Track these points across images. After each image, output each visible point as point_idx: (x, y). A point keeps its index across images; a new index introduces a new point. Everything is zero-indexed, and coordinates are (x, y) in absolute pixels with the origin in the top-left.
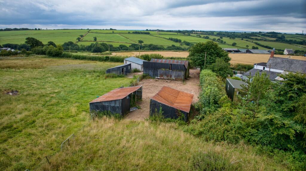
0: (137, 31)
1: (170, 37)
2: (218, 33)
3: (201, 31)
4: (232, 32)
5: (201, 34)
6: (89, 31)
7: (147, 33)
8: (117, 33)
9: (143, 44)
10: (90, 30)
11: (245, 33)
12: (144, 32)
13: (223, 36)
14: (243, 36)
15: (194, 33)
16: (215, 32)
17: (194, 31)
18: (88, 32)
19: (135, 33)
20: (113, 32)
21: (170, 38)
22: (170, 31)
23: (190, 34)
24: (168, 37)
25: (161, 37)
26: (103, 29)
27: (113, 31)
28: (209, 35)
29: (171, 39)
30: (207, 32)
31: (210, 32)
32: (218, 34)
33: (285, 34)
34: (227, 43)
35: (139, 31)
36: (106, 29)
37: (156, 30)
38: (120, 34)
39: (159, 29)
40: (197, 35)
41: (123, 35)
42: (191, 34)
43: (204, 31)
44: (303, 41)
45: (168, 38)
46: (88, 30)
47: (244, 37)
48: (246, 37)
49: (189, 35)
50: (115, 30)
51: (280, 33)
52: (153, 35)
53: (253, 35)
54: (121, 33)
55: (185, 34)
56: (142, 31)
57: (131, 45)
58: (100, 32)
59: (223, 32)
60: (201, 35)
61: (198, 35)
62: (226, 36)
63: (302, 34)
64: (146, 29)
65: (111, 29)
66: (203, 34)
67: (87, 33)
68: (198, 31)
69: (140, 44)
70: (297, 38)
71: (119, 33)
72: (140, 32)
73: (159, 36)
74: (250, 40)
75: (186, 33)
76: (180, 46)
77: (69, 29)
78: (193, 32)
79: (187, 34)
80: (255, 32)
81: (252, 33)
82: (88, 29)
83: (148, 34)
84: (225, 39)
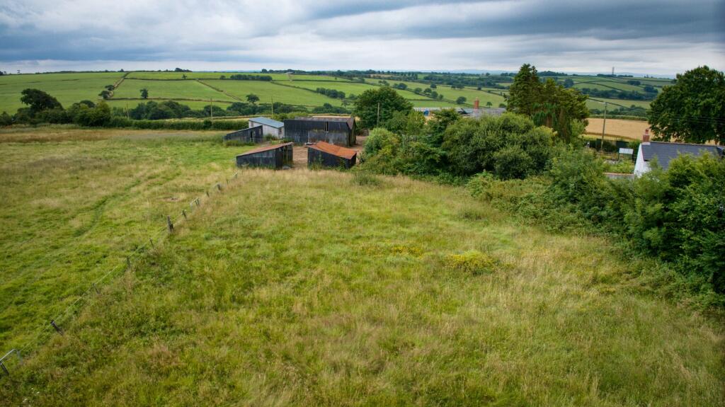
0: (242, 74)
1: (320, 87)
2: (427, 75)
3: (389, 73)
4: (458, 74)
5: (389, 79)
6: (126, 75)
7: (265, 77)
8: (194, 79)
9: (257, 103)
10: (128, 73)
11: (488, 74)
12: (258, 76)
13: (437, 83)
14: (482, 82)
15: (374, 78)
16: (420, 73)
17: (374, 72)
18: (125, 78)
19: (236, 79)
20: (184, 77)
21: (318, 89)
22: (319, 73)
23: (364, 80)
24: (314, 87)
25: (298, 88)
26: (160, 71)
27: (182, 75)
28: (406, 81)
29: (322, 92)
30: (402, 74)
31: (409, 73)
32: (426, 78)
33: (574, 75)
34: (444, 97)
35: (247, 74)
36: (167, 71)
37: (285, 72)
38: (202, 81)
39: (292, 69)
40: (380, 82)
41: (208, 83)
42: (366, 80)
43: (395, 73)
44: (611, 89)
45: (315, 89)
46: (123, 74)
47: (484, 85)
48: (489, 85)
49: (363, 82)
50: (188, 71)
51: (563, 75)
52: (280, 82)
53: (503, 79)
54: (204, 78)
55: (352, 80)
56: (251, 73)
57: (230, 105)
58: (151, 76)
59: (440, 73)
60: (388, 81)
61: (382, 81)
62: (445, 83)
63: (611, 74)
64: (261, 70)
65: (178, 70)
66: (393, 80)
67: (122, 79)
68: (383, 73)
69: (251, 103)
70: (599, 83)
71: (200, 79)
72: (249, 76)
73: (293, 85)
74: (496, 89)
75: (354, 77)
76: (343, 106)
77: (74, 72)
78: (372, 75)
79: (357, 78)
80: (509, 73)
81: (503, 75)
82: (122, 71)
83: (268, 79)
84: (441, 90)
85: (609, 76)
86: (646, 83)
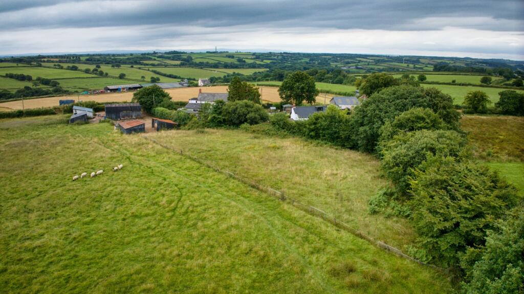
1: (7, 72)
3: (56, 56)
5: (60, 62)
13: (99, 64)
14: (131, 61)
15: (48, 61)
16: (81, 56)
17: (44, 57)
21: (7, 74)
23: (41, 64)
28: (74, 63)
32: (87, 60)
33: (191, 53)
34: (109, 74)
42: (43, 64)
44: (217, 62)
47: (133, 63)
48: (136, 63)
49: (40, 66)
51: (184, 53)
53: (144, 58)
55: (31, 65)
60: (61, 64)
61: (55, 64)
62: (104, 63)
63: (215, 51)
66: (64, 62)
70: (209, 58)
74: (143, 66)
76: (35, 87)
79: (33, 63)
84: (105, 68)
85: (214, 52)
86: (237, 56)
